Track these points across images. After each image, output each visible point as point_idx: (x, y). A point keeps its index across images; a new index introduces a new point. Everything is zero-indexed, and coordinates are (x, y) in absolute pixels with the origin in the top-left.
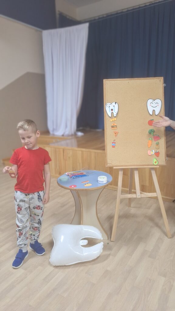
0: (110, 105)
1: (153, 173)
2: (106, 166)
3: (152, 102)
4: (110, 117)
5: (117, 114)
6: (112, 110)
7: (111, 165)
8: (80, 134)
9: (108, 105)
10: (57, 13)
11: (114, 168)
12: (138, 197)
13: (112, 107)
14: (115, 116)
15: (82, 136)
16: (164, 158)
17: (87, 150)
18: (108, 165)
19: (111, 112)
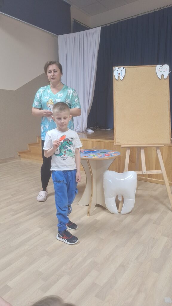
0: (118, 70)
1: (159, 151)
2: (115, 145)
3: (161, 67)
4: (117, 80)
5: (123, 78)
6: (119, 74)
7: (119, 144)
8: (90, 131)
9: (116, 69)
10: (72, 20)
11: (122, 146)
12: (144, 173)
13: (119, 71)
14: (121, 79)
15: (93, 134)
16: (169, 138)
17: (98, 140)
18: (117, 143)
19: (118, 75)
